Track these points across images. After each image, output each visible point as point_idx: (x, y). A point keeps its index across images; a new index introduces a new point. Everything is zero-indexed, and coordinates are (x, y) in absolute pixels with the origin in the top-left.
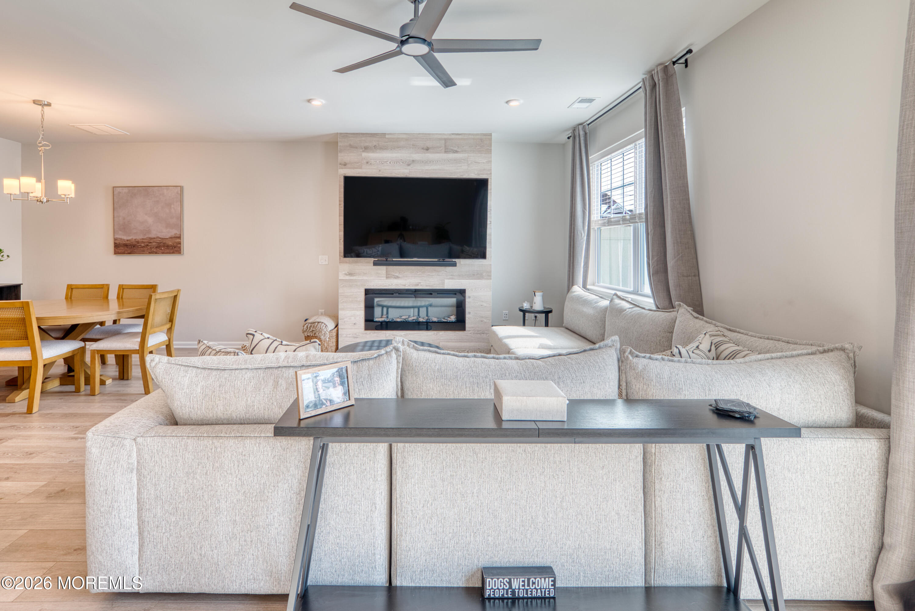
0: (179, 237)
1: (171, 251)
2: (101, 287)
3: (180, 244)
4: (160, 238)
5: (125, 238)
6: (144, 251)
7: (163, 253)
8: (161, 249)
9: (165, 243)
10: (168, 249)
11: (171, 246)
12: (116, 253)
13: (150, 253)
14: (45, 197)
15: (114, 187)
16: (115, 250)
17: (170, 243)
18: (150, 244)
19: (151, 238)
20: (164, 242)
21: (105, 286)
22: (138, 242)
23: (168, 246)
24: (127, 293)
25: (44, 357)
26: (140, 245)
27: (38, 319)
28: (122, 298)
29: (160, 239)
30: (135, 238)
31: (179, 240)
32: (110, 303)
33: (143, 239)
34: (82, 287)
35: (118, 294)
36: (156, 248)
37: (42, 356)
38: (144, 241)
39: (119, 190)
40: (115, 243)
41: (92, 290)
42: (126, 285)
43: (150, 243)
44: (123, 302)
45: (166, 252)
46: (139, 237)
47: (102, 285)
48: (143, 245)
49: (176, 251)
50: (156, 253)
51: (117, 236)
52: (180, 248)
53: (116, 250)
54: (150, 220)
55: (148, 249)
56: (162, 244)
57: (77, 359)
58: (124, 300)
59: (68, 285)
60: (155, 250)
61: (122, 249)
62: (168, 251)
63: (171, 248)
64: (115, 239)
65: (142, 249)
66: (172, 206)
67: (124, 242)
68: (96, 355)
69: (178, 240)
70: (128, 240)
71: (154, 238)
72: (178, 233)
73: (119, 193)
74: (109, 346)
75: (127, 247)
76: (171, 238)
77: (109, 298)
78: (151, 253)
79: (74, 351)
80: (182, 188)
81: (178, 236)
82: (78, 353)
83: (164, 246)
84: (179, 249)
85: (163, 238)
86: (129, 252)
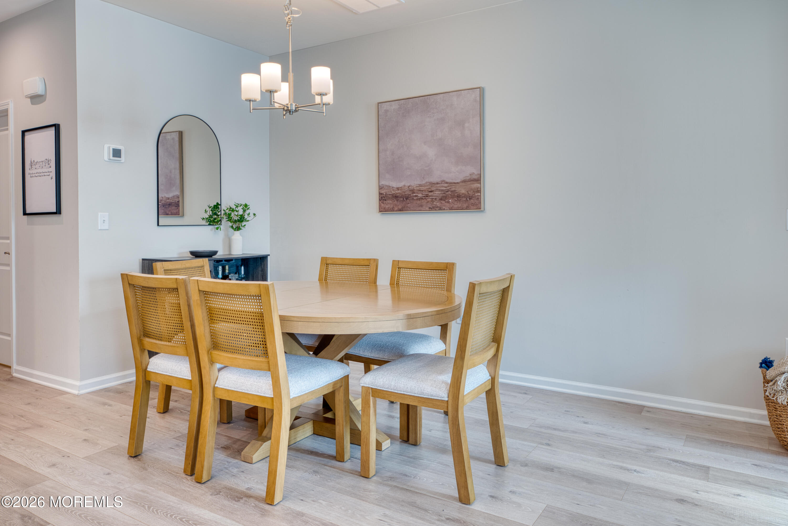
0: (478, 180)
1: (465, 206)
2: (367, 264)
3: (479, 191)
4: (447, 183)
5: (395, 184)
6: (422, 206)
7: (451, 209)
8: (448, 202)
9: (455, 191)
10: (460, 201)
11: (465, 196)
12: (383, 210)
13: (431, 209)
14: (294, 103)
15: (379, 103)
16: (380, 206)
17: (463, 191)
18: (430, 194)
19: (432, 184)
20: (453, 189)
21: (372, 262)
22: (413, 191)
23: (459, 197)
24: (405, 275)
25: (292, 395)
26: (416, 196)
27: (283, 319)
28: (398, 284)
29: (446, 185)
30: (409, 185)
31: (479, 185)
32: (380, 292)
33: (420, 185)
34: (341, 263)
35: (392, 277)
36: (441, 199)
37: (289, 393)
38: (422, 188)
39: (385, 106)
40: (380, 194)
41: (355, 268)
42: (403, 261)
43: (431, 192)
44: (399, 291)
45: (456, 206)
46: (414, 183)
47: (368, 259)
48: (420, 195)
49: (473, 205)
50: (440, 209)
51: (383, 183)
52: (479, 199)
53: (382, 205)
54: (431, 153)
55: (428, 202)
56: (449, 193)
57: (339, 399)
58: (401, 289)
59: (323, 259)
60: (438, 204)
61: (389, 204)
62: (459, 205)
63: (465, 199)
64: (381, 188)
65: (418, 202)
66: (467, 125)
67: (393, 192)
68: (371, 397)
69: (476, 185)
70: (398, 189)
71: (437, 183)
72: (476, 172)
73: (386, 111)
74: (393, 383)
75: (397, 200)
76: (464, 181)
77: (378, 283)
78: (433, 209)
79: (335, 383)
80: (482, 90)
81: (476, 177)
82: (340, 387)
83: (452, 197)
84: (477, 201)
85: (451, 183)
86: (400, 207)
